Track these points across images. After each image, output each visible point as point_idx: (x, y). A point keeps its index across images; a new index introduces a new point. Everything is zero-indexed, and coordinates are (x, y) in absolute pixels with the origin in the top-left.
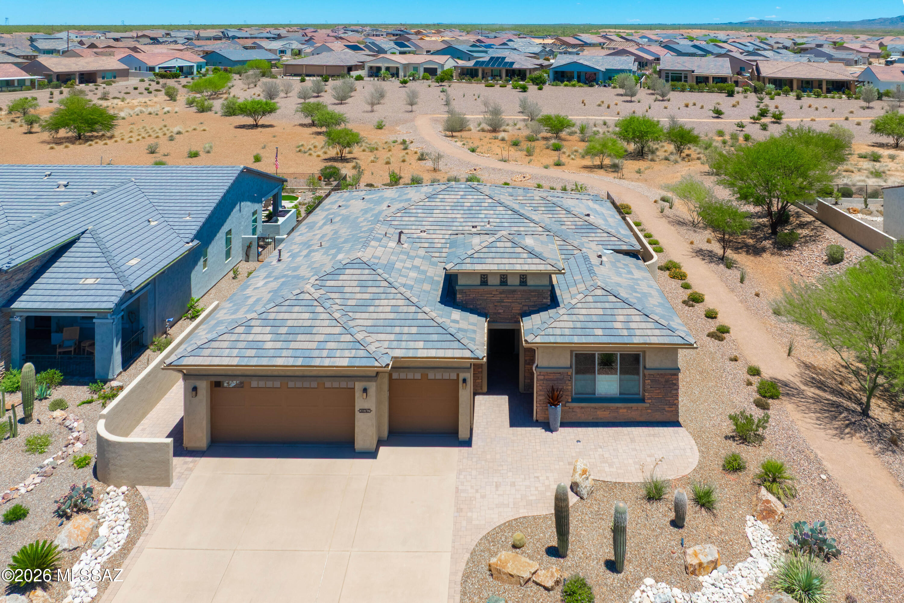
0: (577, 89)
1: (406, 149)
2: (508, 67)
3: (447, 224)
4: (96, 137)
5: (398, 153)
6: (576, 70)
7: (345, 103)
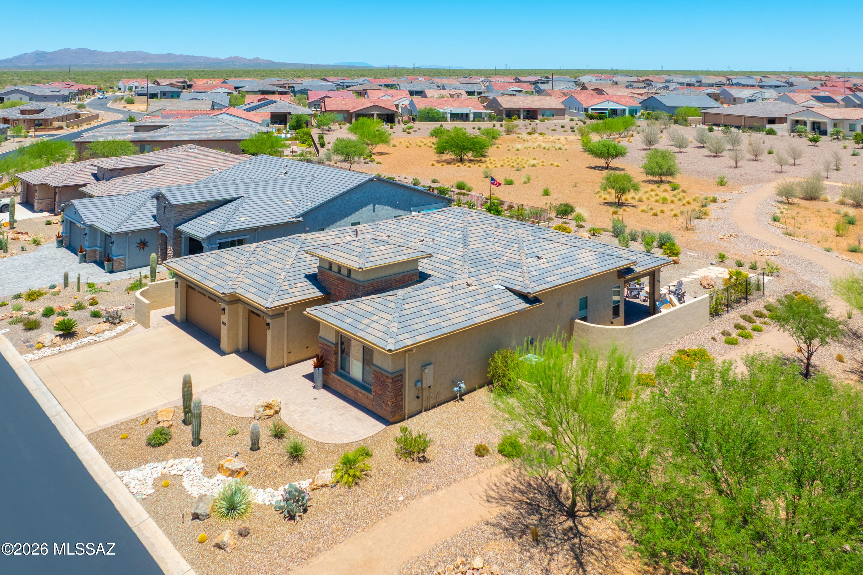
4: (476, 161)
7: (719, 156)
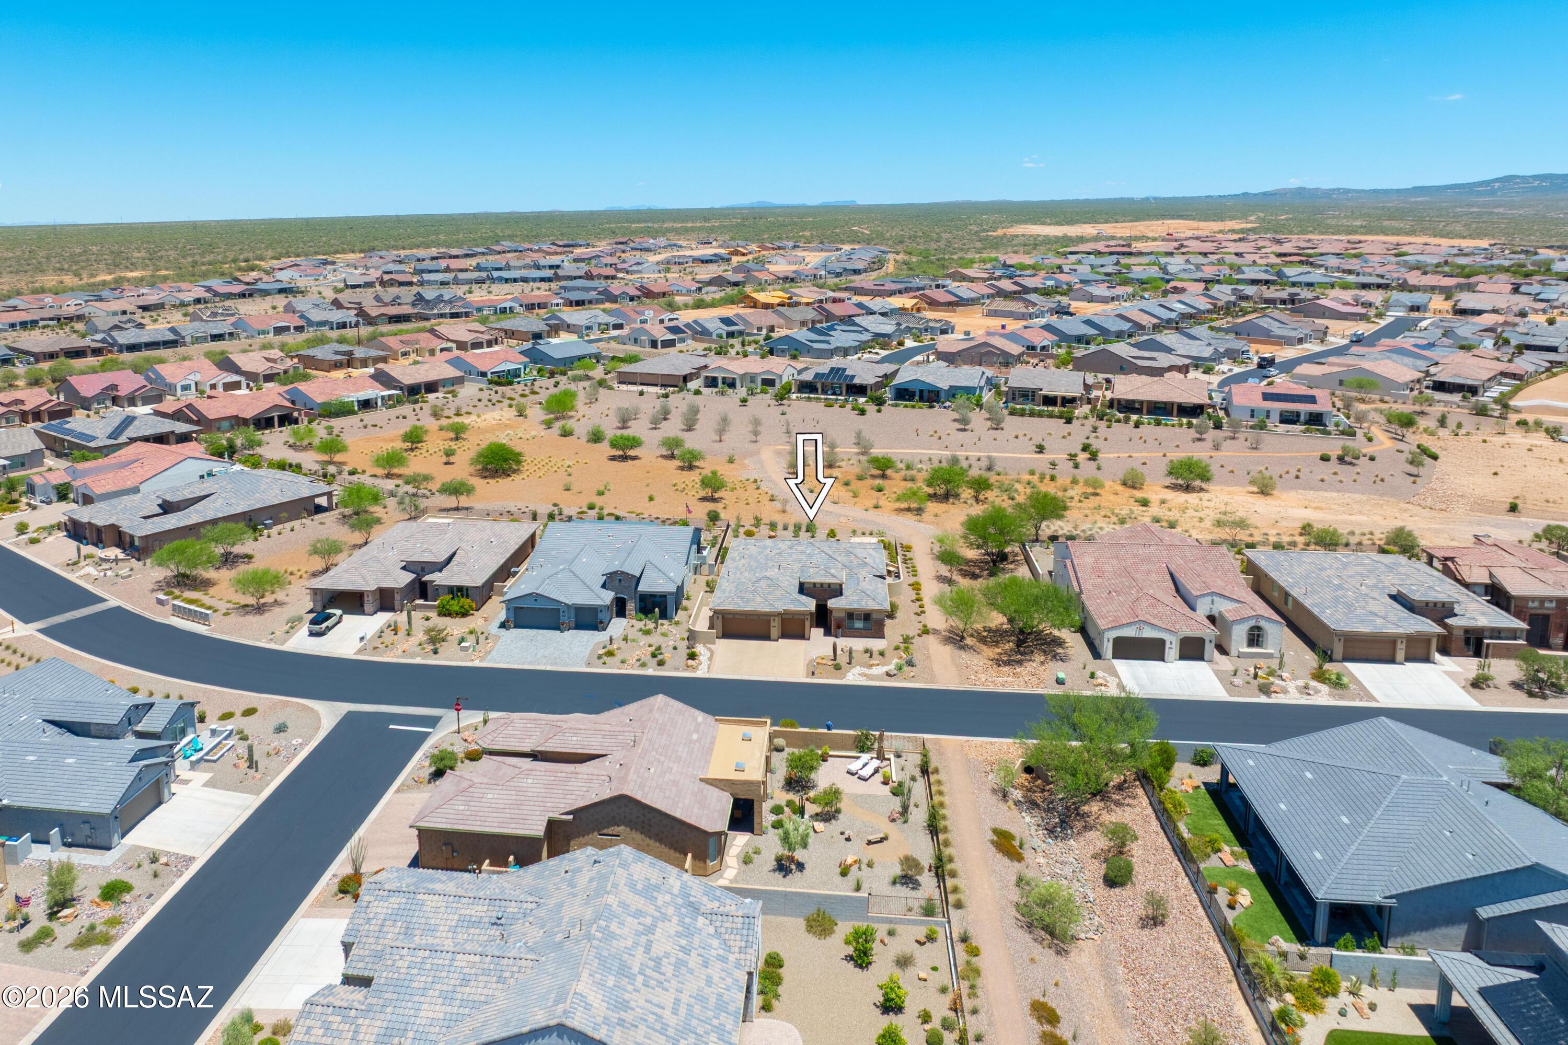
0: (917, 410)
1: (758, 488)
2: (848, 382)
3: (799, 561)
5: (752, 494)
6: (916, 388)
